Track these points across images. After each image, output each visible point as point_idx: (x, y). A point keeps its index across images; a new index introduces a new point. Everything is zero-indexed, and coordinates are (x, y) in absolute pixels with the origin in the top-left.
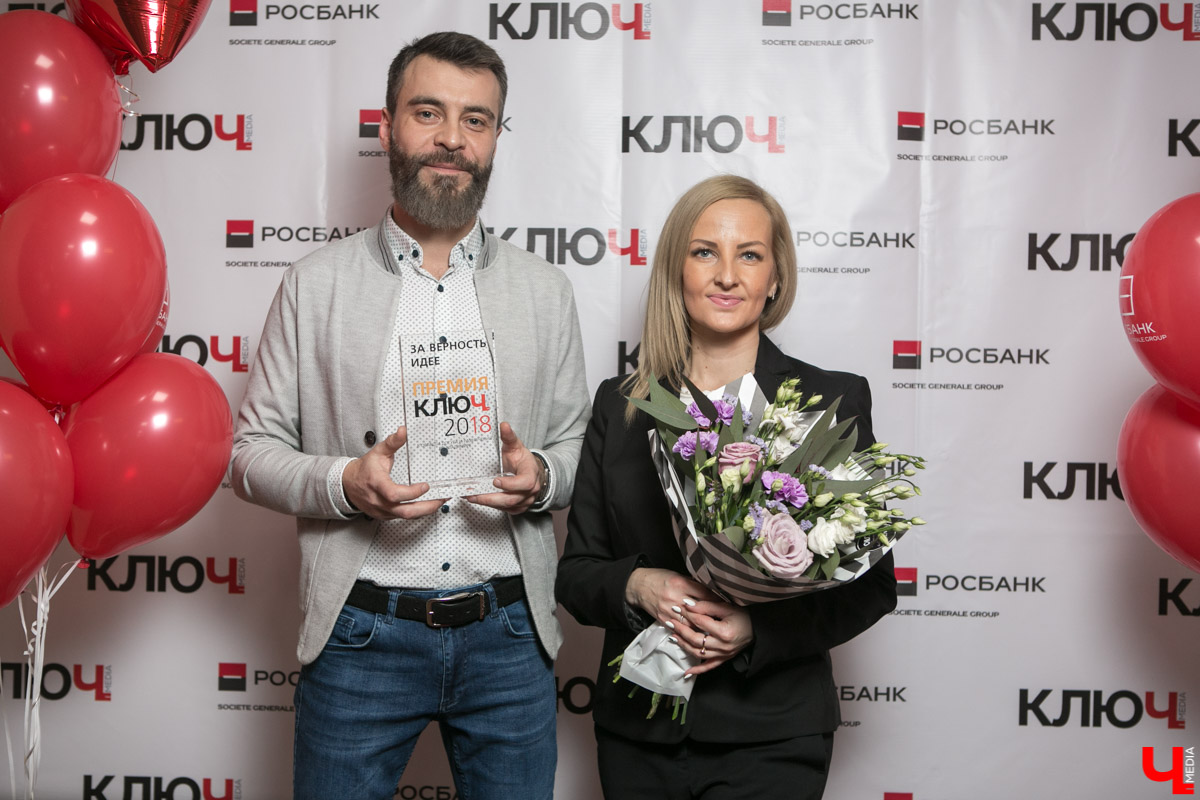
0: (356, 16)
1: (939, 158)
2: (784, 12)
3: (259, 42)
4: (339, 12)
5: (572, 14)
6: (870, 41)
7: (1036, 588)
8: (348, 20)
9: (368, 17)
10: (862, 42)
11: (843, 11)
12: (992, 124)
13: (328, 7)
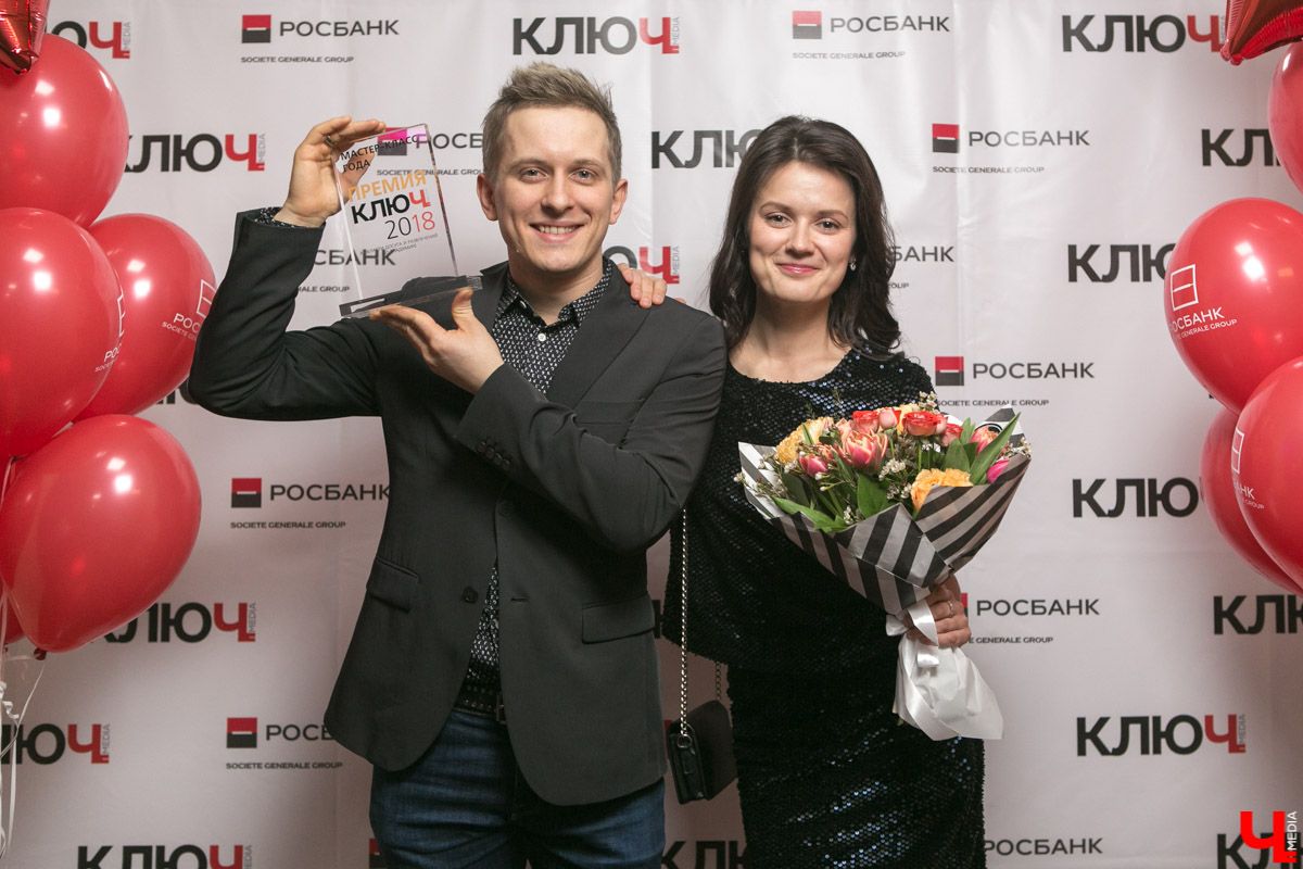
0: (374, 32)
1: (975, 170)
2: (815, 25)
3: (273, 59)
4: (357, 28)
5: (598, 29)
6: (901, 54)
7: (1090, 611)
8: (366, 36)
9: (387, 33)
10: (894, 54)
11: (873, 24)
12: (1027, 135)
13: (345, 23)
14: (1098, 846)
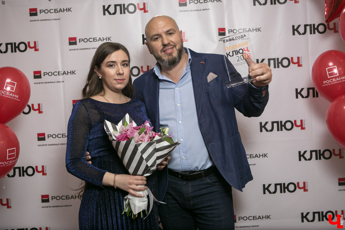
0: (65, 11)
2: (185, 2)
3: (38, 20)
4: (61, 10)
5: (126, 7)
6: (209, 9)
7: (265, 156)
8: (63, 12)
9: (69, 11)
12: (244, 30)
13: (57, 9)
14: (270, 217)
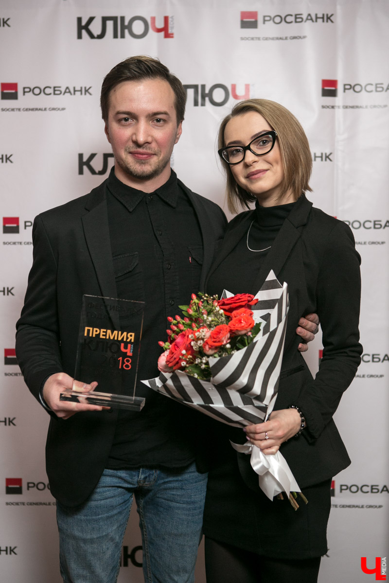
1: (346, 107)
5: (126, 23)
6: (304, 37)
9: (4, 26)
10: (300, 37)
11: (289, 19)
12: (378, 86)
